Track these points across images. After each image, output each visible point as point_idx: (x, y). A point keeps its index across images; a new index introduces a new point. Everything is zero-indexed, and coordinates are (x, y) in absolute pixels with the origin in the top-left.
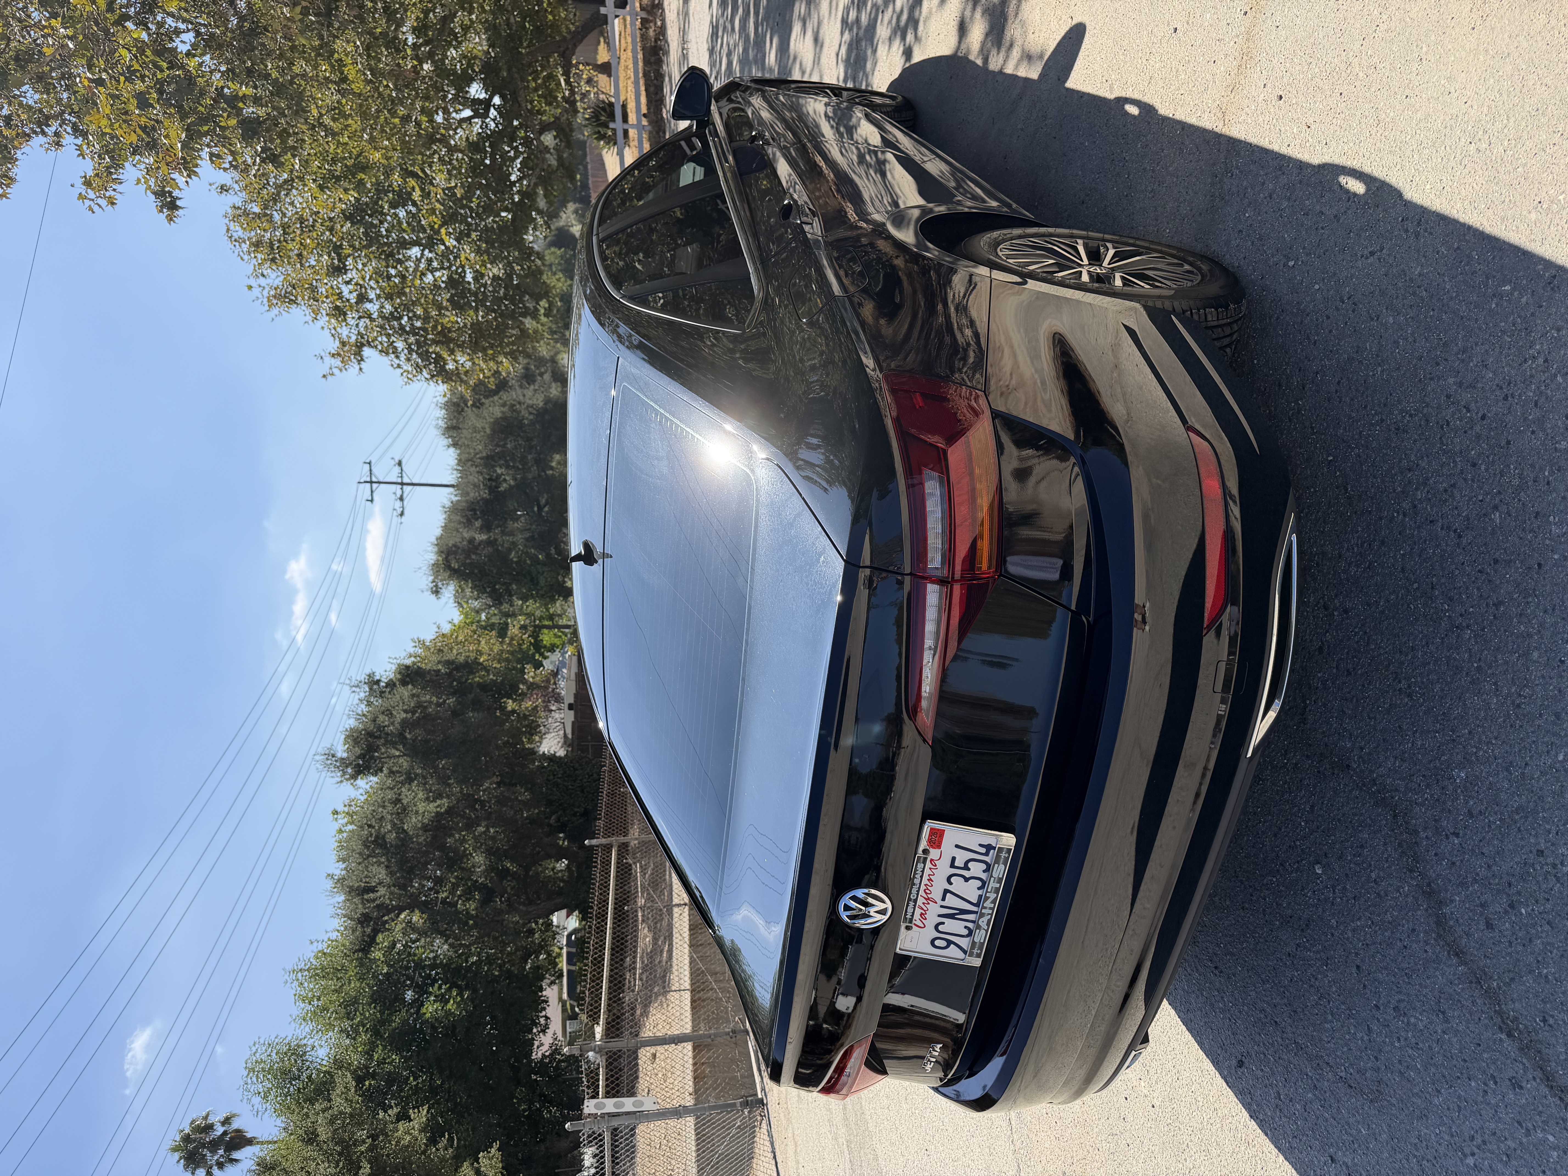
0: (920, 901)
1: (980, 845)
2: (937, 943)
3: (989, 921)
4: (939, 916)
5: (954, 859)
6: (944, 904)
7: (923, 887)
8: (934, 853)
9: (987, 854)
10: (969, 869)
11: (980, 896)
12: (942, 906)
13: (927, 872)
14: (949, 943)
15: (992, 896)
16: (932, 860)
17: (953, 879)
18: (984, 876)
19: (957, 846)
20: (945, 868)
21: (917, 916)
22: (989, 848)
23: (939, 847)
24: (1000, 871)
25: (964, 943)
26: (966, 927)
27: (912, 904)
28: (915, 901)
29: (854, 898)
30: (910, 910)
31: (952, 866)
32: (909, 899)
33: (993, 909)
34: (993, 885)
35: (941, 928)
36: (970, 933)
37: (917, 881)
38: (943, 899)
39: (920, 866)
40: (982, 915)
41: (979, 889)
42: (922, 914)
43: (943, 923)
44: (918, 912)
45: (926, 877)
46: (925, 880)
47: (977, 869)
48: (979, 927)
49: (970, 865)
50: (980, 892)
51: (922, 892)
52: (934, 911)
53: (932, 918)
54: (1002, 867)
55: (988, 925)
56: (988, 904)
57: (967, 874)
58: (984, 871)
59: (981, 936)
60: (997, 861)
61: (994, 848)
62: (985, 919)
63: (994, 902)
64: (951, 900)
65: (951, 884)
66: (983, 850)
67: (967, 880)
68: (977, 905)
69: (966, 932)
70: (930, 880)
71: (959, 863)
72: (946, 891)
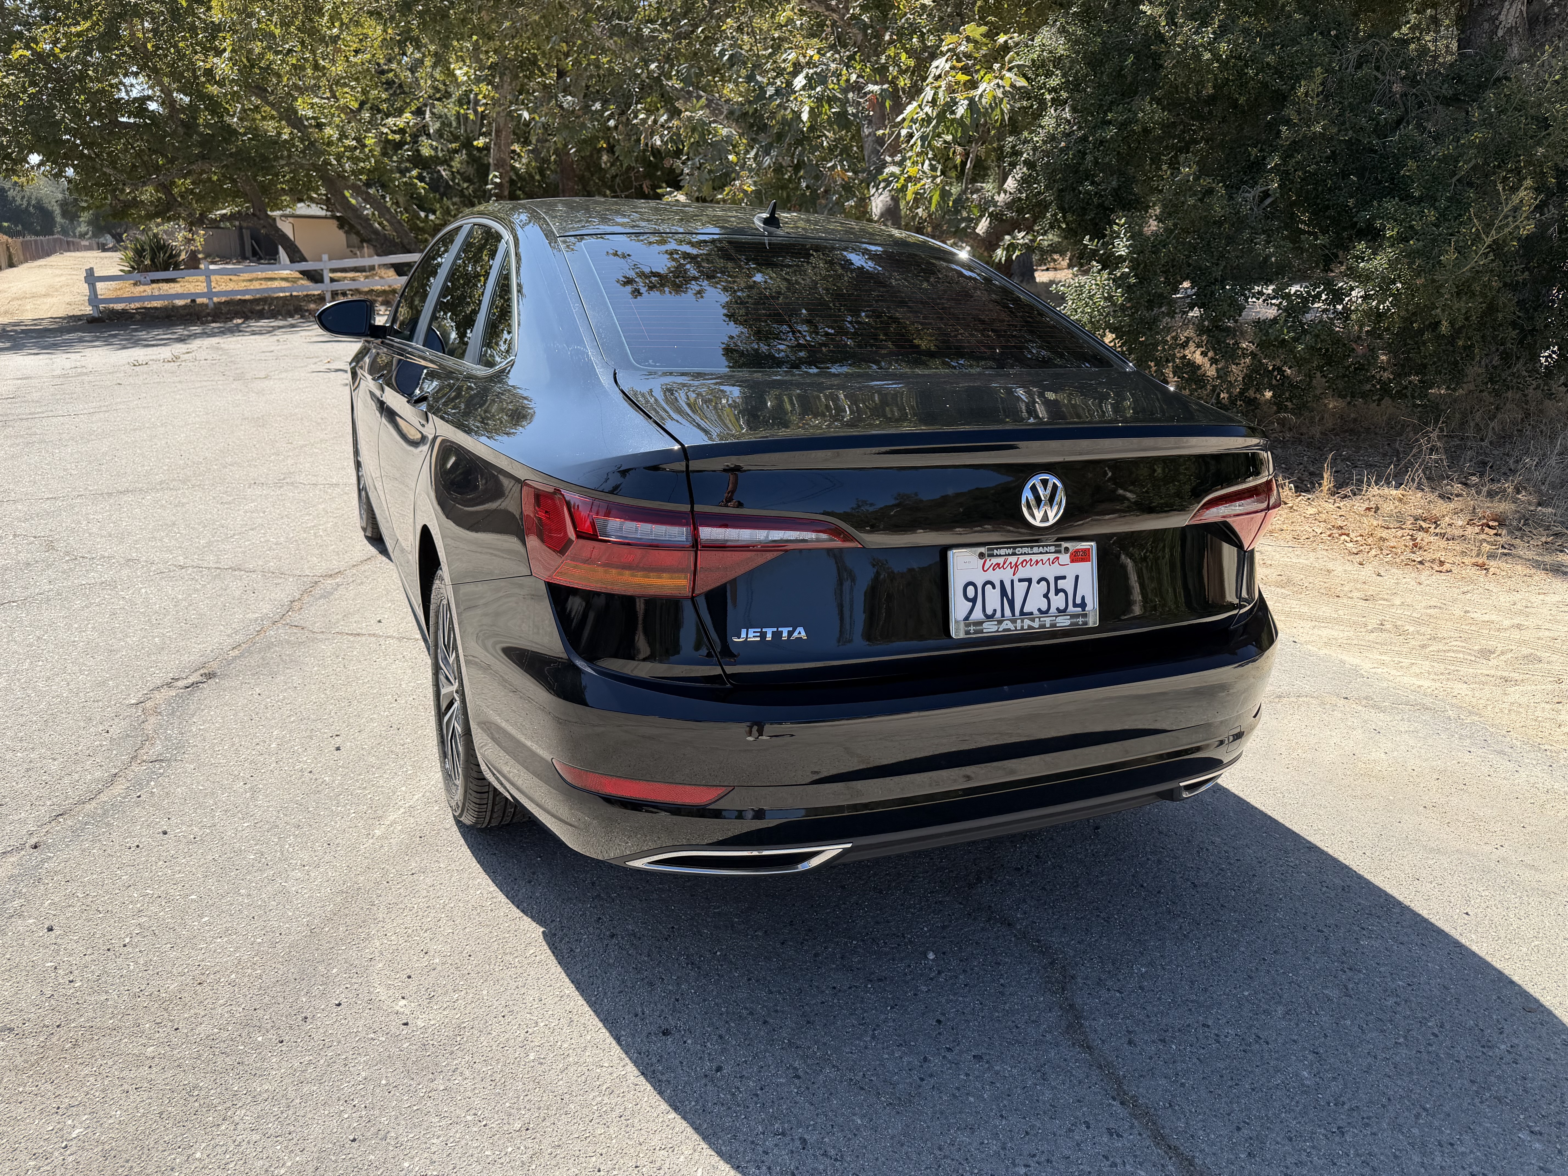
0: (1013, 559)
1: (1083, 598)
2: (971, 589)
3: (1009, 630)
4: (1002, 582)
5: (1064, 578)
6: (1016, 583)
7: (1027, 558)
8: (1065, 558)
9: (1075, 605)
10: (1056, 594)
11: (1031, 613)
12: (1012, 581)
13: (1045, 557)
14: (974, 601)
15: (1036, 624)
16: (1058, 558)
17: (1044, 583)
18: (1053, 610)
19: (1077, 577)
20: (1051, 572)
21: (995, 561)
22: (1083, 605)
23: (1072, 561)
24: (1064, 622)
25: (978, 615)
26: (995, 611)
27: (1010, 551)
28: (1014, 554)
29: (1055, 487)
30: (1003, 552)
31: (1057, 579)
32: (1015, 548)
33: (1022, 629)
34: (1048, 621)
35: (989, 587)
36: (990, 617)
37: (1035, 550)
38: (1020, 580)
39: (1053, 549)
40: (1014, 621)
41: (1039, 610)
42: (998, 564)
43: (994, 587)
44: (1000, 560)
45: (1039, 557)
46: (1035, 558)
47: (1058, 601)
48: (1000, 622)
49: (1062, 594)
50: (1036, 612)
51: (1022, 558)
52: (1006, 575)
53: (996, 576)
54: (1068, 623)
55: (1004, 630)
56: (1027, 623)
57: (1052, 594)
58: (1058, 609)
59: (990, 628)
60: (1073, 616)
61: (1084, 610)
62: (1010, 626)
63: (1030, 627)
64: (1021, 588)
65: (1038, 582)
66: (1078, 601)
67: (1046, 596)
68: (1022, 613)
69: (989, 612)
70: (1037, 562)
71: (1061, 584)
72: (1029, 581)
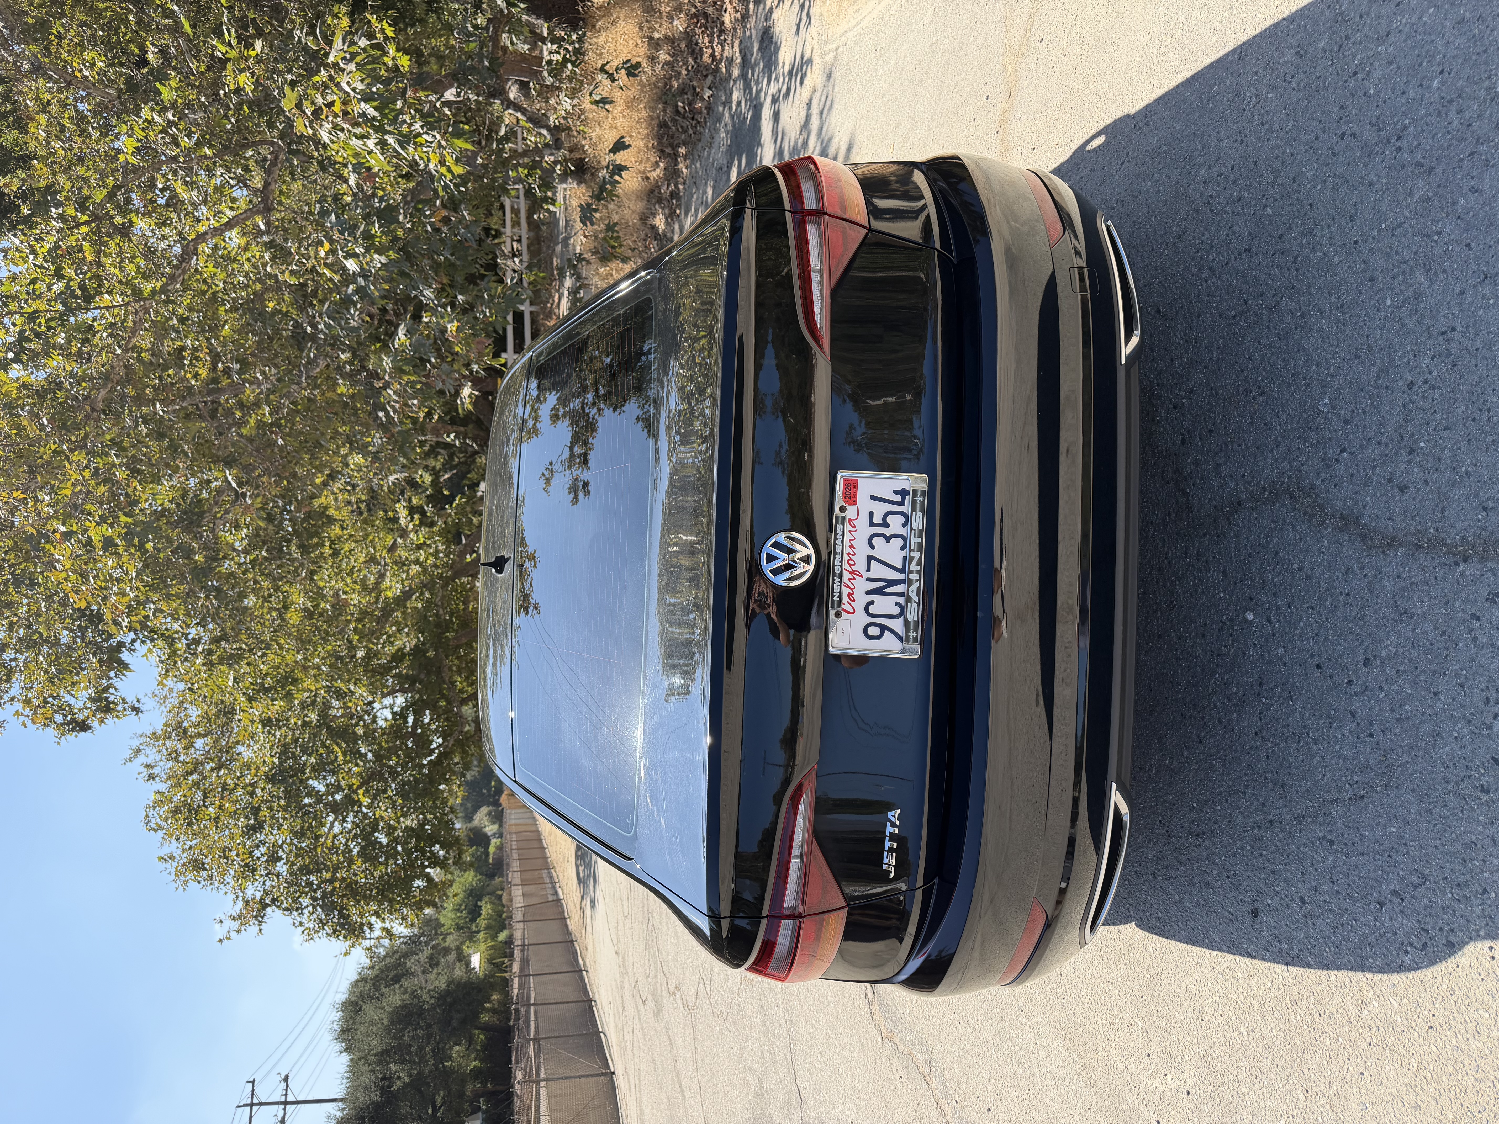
0: (846, 576)
1: (896, 492)
2: (871, 631)
3: (919, 589)
4: (869, 592)
5: (871, 514)
6: (871, 575)
7: (846, 558)
8: (851, 511)
9: (902, 503)
10: (887, 525)
11: (905, 559)
12: (869, 580)
13: (848, 536)
14: (883, 628)
15: (916, 555)
16: (850, 520)
17: (875, 541)
18: (904, 531)
19: (873, 498)
20: (864, 531)
21: (845, 599)
22: (903, 493)
23: (855, 502)
24: (918, 520)
25: (897, 625)
26: (897, 604)
27: (837, 579)
28: (840, 576)
29: (776, 545)
30: (837, 589)
31: (872, 524)
32: (834, 574)
33: (919, 572)
34: (916, 540)
35: (872, 609)
36: (903, 611)
37: (838, 549)
38: (868, 570)
39: (840, 527)
40: (910, 583)
41: (902, 549)
42: (849, 595)
43: (872, 603)
44: (846, 591)
45: (847, 544)
46: (847, 550)
47: (896, 524)
48: (909, 600)
49: (889, 519)
50: (904, 553)
51: (846, 565)
52: (861, 587)
53: (861, 599)
54: (920, 514)
55: (918, 595)
56: (914, 567)
57: (887, 532)
58: (904, 525)
59: (914, 612)
60: (914, 509)
61: (908, 493)
62: (914, 588)
63: (919, 563)
64: (876, 570)
65: (873, 547)
66: (898, 498)
67: (888, 539)
68: (902, 571)
69: (896, 611)
70: (851, 547)
71: (877, 519)
72: (870, 558)
